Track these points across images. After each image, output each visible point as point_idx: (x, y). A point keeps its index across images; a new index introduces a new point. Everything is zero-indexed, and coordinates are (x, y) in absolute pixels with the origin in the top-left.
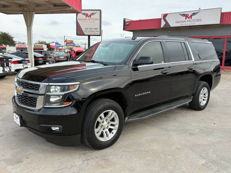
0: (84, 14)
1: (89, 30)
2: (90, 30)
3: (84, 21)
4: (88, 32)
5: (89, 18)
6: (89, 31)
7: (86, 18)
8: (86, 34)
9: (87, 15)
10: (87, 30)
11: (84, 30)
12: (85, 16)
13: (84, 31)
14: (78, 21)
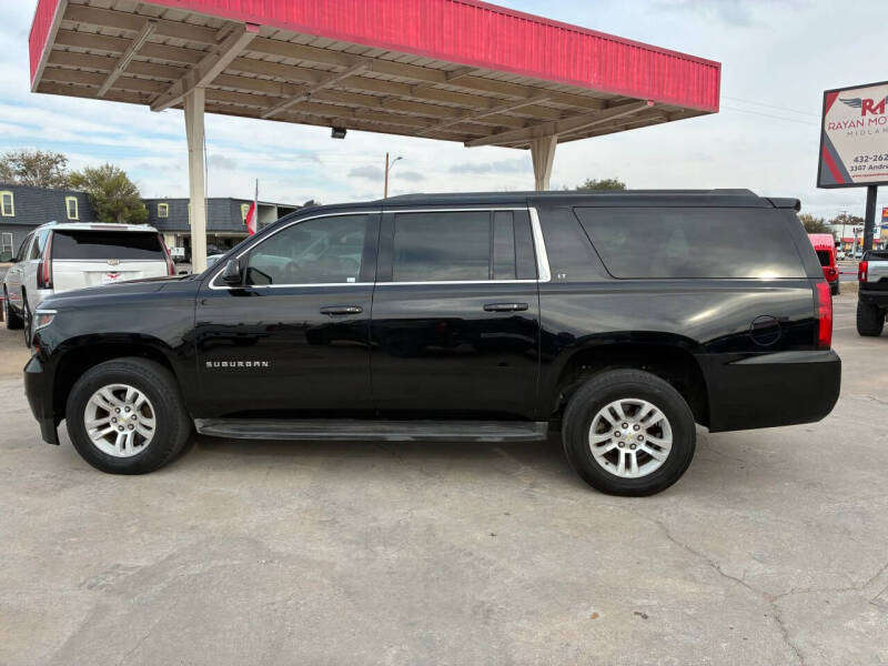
0: (856, 102)
1: (871, 162)
2: (878, 163)
3: (852, 129)
4: (867, 171)
5: (873, 117)
6: (871, 167)
7: (861, 119)
8: (855, 180)
9: (866, 106)
10: (863, 164)
11: (848, 163)
12: (860, 109)
13: (848, 169)
14: (829, 133)
